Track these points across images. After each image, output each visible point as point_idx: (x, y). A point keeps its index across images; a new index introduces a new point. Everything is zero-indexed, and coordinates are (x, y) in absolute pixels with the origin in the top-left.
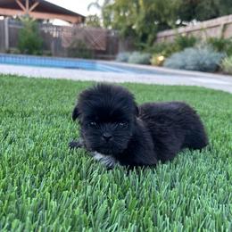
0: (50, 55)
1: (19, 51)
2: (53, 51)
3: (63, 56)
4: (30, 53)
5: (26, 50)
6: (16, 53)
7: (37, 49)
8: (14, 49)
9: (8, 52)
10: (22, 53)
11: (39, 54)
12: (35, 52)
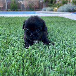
0: (21, 11)
1: (11, 10)
2: (21, 9)
3: (25, 11)
4: (14, 10)
5: (13, 10)
6: (10, 11)
7: (16, 9)
8: (9, 10)
9: (7, 11)
10: (12, 11)
11: (17, 11)
12: (16, 10)
